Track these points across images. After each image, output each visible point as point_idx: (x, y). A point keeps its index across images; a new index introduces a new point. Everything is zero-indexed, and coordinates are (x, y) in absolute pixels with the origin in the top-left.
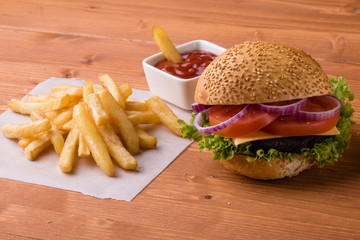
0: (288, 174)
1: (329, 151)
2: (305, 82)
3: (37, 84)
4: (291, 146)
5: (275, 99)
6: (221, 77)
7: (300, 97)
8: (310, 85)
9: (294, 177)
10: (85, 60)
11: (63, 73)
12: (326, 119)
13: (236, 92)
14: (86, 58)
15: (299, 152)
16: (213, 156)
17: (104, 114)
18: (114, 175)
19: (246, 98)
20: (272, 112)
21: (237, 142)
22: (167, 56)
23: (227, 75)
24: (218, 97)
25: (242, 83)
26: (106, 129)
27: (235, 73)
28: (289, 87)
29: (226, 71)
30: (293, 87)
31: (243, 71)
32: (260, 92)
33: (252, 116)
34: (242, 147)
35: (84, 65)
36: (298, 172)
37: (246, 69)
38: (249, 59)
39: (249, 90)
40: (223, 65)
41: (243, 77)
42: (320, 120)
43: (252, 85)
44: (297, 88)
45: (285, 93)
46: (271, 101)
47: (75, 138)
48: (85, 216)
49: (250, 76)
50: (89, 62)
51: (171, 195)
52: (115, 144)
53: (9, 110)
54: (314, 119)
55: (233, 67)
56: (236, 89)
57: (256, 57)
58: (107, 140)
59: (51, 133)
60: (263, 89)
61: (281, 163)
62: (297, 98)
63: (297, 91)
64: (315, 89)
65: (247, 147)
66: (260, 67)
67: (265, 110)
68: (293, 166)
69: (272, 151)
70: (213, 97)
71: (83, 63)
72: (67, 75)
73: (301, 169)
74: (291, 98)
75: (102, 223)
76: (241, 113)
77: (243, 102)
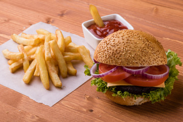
0: (135, 104)
1: (158, 95)
2: (149, 58)
3: (31, 25)
4: (136, 91)
5: (131, 65)
6: (106, 49)
7: (145, 66)
8: (152, 59)
9: (139, 105)
10: (60, 13)
11: (47, 20)
12: (158, 79)
13: (111, 58)
14: (61, 12)
15: (141, 95)
16: (97, 89)
17: (50, 55)
18: (49, 89)
19: (116, 62)
20: (128, 72)
21: (109, 85)
22: (96, 22)
23: (109, 48)
24: (103, 59)
25: (115, 54)
26: (51, 62)
27: (113, 48)
28: (140, 60)
29: (109, 46)
30: (142, 60)
31: (117, 48)
32: (123, 60)
33: (119, 72)
34: (111, 88)
35: (59, 17)
36: (141, 104)
37: (118, 47)
38: (122, 41)
39: (118, 58)
40: (108, 42)
41: (116, 51)
42: (154, 79)
43: (120, 56)
44: (144, 61)
45: (137, 63)
46: (129, 66)
47: (35, 64)
48: (26, 112)
49: (120, 51)
50: (62, 15)
51: (73, 106)
52: (53, 72)
53: (11, 40)
54: (151, 78)
55: (112, 44)
56: (112, 57)
57: (125, 41)
58: (50, 69)
59: (24, 60)
60: (125, 59)
61: (131, 99)
62: (143, 66)
63: (144, 62)
64: (154, 62)
65: (113, 89)
66: (126, 47)
67: (125, 70)
68: (138, 100)
69: (125, 93)
70: (100, 58)
71: (59, 15)
72: (48, 22)
73: (143, 102)
74: (140, 66)
75: (33, 117)
76: (113, 70)
77: (114, 64)
